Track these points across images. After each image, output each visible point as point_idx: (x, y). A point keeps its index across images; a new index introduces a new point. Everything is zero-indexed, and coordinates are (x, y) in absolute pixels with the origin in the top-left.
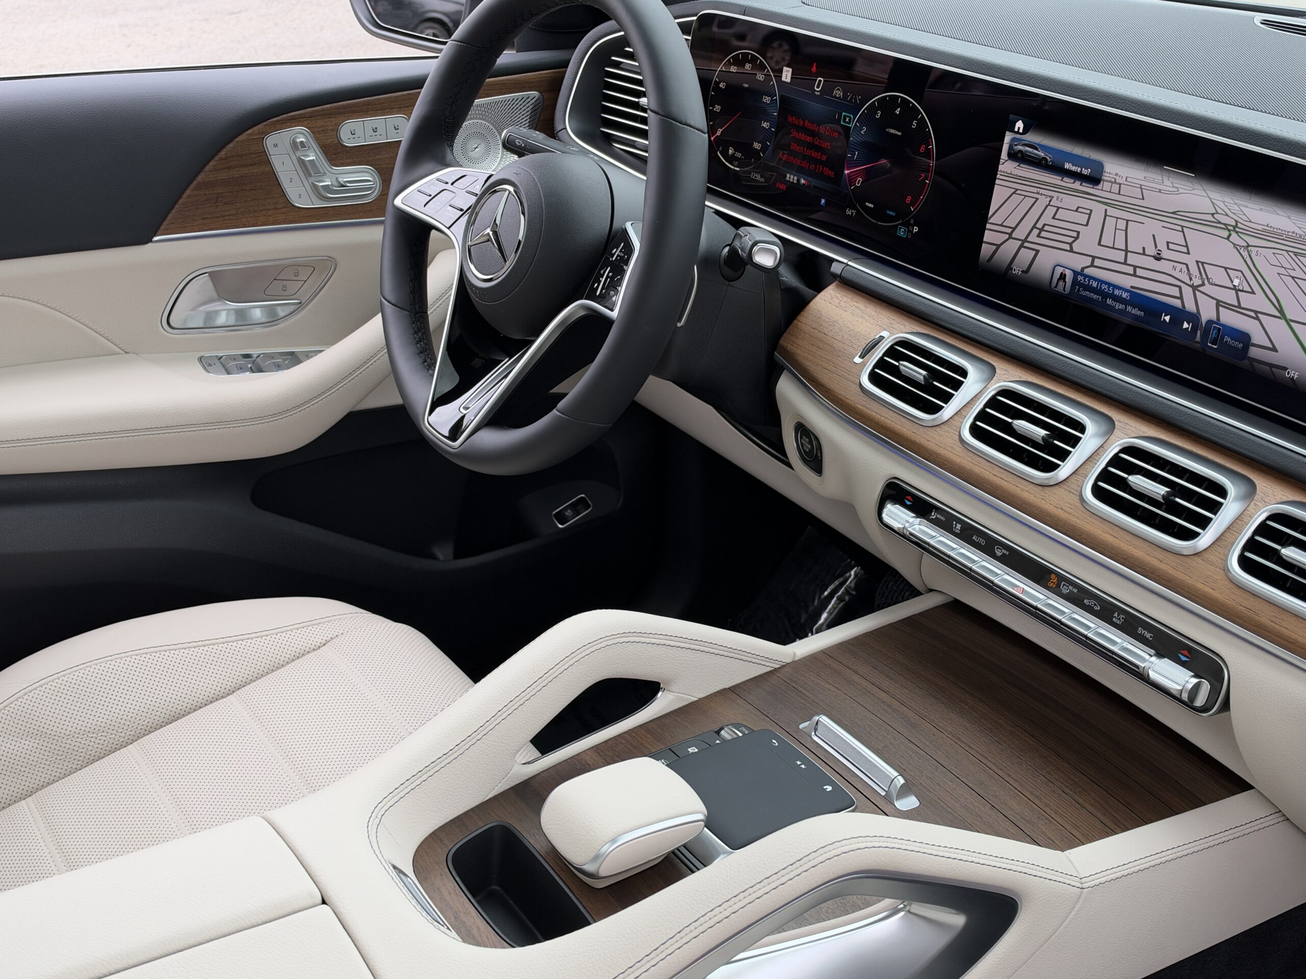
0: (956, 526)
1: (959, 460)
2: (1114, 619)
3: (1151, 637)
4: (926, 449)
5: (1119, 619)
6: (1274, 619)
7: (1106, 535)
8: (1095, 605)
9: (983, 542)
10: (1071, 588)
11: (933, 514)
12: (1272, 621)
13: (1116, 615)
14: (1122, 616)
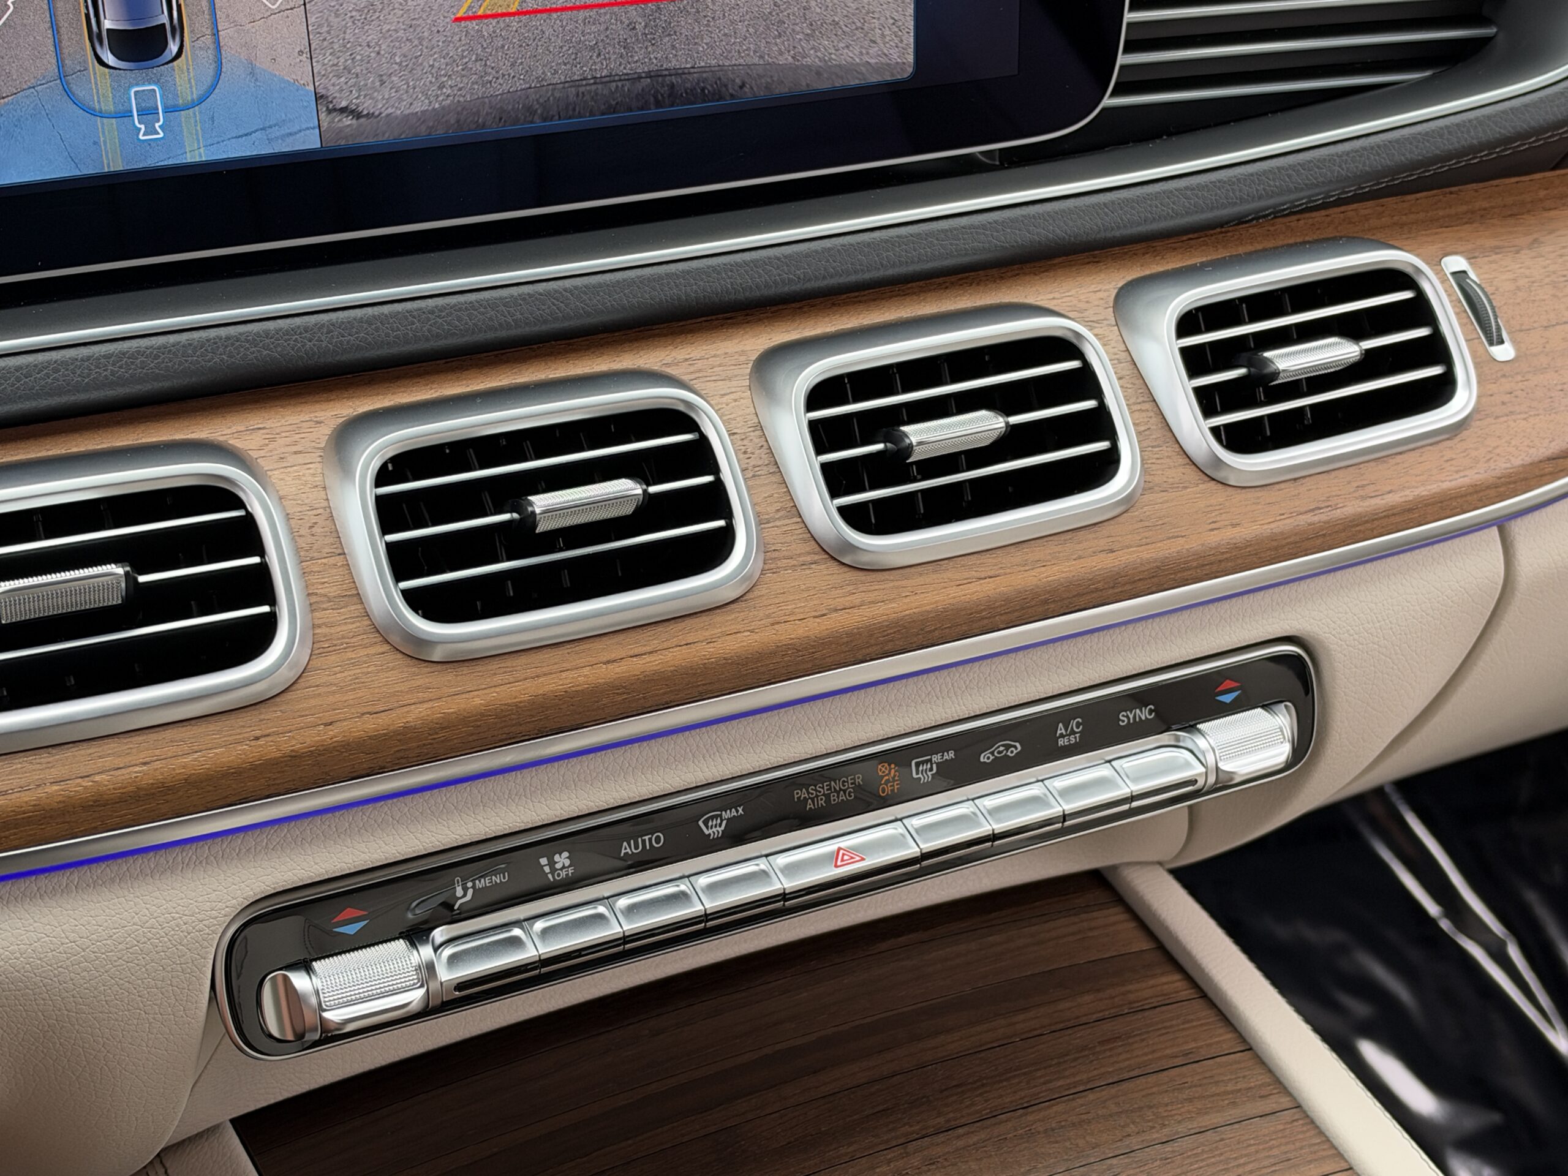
0: (552, 863)
1: (478, 701)
2: (1061, 742)
3: (1151, 711)
4: (346, 748)
5: (1073, 732)
6: (1361, 493)
7: (974, 587)
8: (1007, 747)
9: (654, 840)
10: (937, 758)
11: (459, 892)
12: (1363, 498)
13: (1061, 730)
14: (1074, 723)
